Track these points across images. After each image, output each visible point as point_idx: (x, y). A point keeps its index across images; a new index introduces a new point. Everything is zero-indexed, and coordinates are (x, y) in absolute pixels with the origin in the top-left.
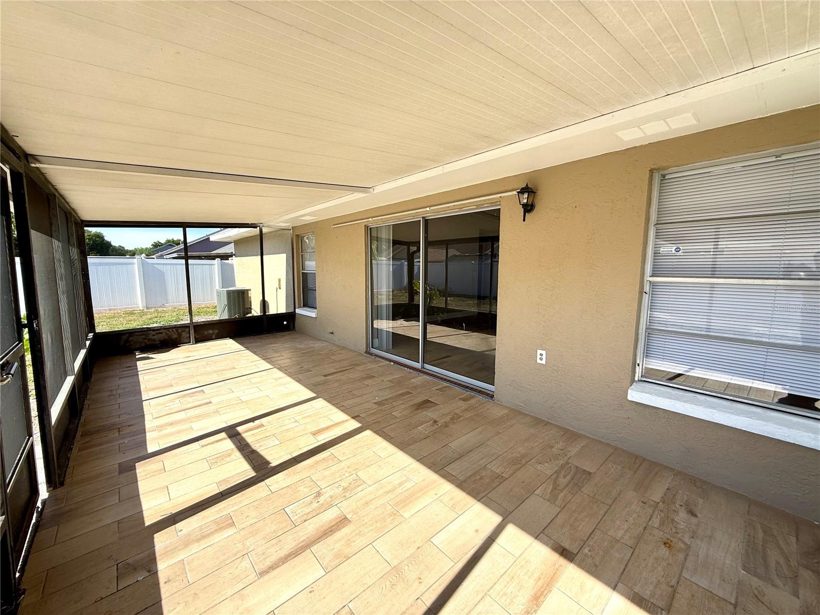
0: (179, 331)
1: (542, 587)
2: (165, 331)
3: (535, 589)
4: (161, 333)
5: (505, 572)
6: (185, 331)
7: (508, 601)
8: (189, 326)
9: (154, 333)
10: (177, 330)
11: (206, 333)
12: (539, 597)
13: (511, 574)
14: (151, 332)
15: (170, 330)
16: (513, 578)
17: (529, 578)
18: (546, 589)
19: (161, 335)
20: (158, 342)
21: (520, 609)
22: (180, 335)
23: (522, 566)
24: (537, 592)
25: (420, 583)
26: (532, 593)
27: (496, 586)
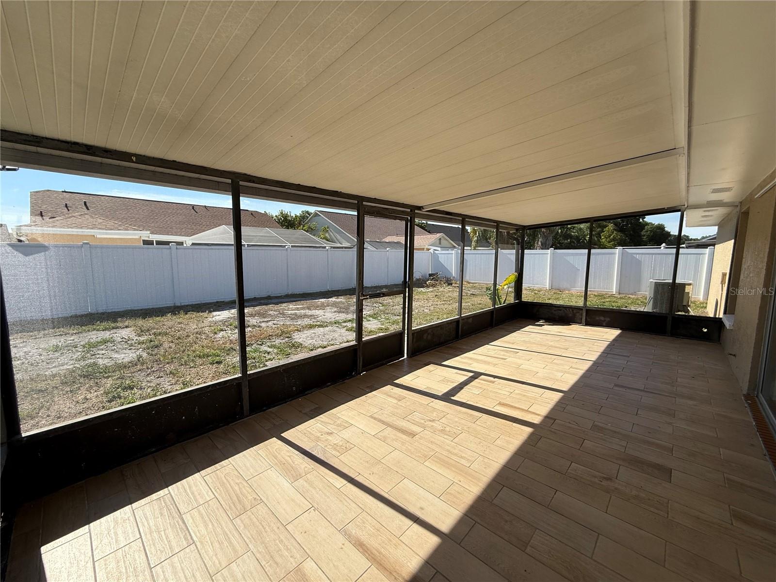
0: (575, 311)
1: (372, 553)
2: (564, 309)
3: (368, 546)
4: (560, 310)
5: (383, 526)
6: (578, 313)
7: (358, 523)
8: (582, 309)
9: (555, 309)
10: (573, 310)
11: (597, 318)
12: (362, 547)
13: (381, 530)
14: (553, 307)
15: (568, 309)
16: (378, 530)
17: (378, 544)
18: (369, 555)
19: (559, 311)
20: (557, 317)
21: (352, 531)
22: (574, 315)
23: (390, 541)
24: (366, 547)
25: (370, 474)
26: (365, 543)
27: (370, 517)
